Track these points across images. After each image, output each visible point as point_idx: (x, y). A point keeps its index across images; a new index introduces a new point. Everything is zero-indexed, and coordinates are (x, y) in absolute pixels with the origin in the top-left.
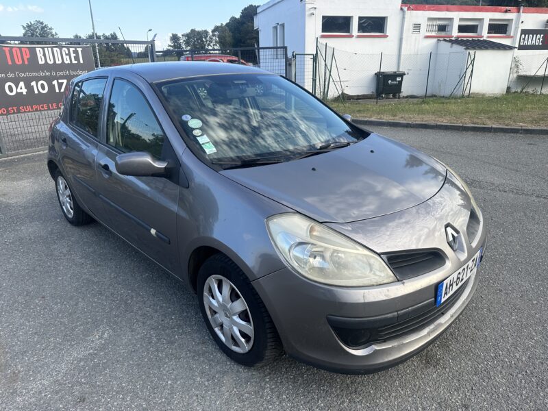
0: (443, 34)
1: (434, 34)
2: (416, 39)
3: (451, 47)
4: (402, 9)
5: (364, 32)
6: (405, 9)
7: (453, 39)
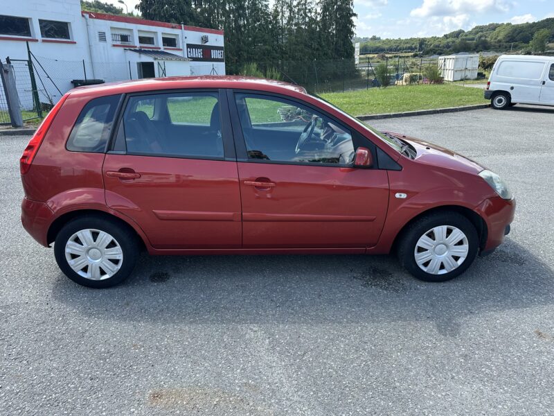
0: (126, 44)
1: (119, 43)
2: (104, 47)
3: (140, 57)
4: (83, 16)
5: (47, 37)
6: (87, 16)
7: (137, 49)
